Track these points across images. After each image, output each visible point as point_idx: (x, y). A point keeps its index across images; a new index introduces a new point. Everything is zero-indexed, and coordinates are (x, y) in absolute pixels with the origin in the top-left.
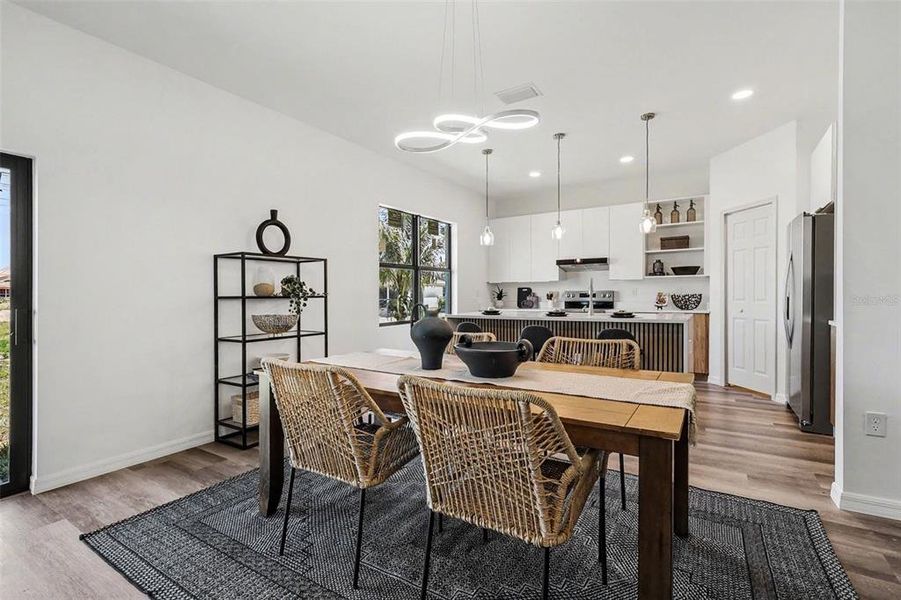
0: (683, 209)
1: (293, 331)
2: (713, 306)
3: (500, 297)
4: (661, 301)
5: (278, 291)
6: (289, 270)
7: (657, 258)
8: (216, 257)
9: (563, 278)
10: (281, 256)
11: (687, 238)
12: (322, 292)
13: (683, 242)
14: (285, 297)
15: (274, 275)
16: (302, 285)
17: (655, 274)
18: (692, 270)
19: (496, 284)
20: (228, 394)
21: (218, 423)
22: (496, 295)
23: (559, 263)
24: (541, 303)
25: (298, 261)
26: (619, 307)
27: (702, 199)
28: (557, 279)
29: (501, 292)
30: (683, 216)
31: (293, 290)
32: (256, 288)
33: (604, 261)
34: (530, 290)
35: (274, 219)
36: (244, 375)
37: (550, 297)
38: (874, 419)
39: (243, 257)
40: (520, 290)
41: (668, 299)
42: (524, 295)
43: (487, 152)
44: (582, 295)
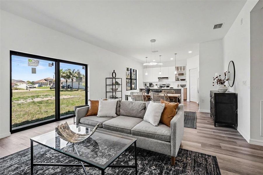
2: (187, 87)
4: (178, 86)
7: (178, 77)
8: (106, 78)
9: (159, 81)
10: (115, 78)
11: (183, 74)
12: (121, 84)
13: (182, 74)
16: (118, 83)
17: (177, 80)
18: (184, 80)
19: (145, 82)
23: (158, 78)
24: (154, 86)
25: (117, 79)
26: (170, 87)
27: (186, 66)
28: (158, 81)
29: (146, 84)
30: (182, 69)
33: (167, 78)
34: (152, 83)
37: (156, 85)
38: (203, 100)
40: (150, 83)
41: (180, 85)
42: (151, 84)
43: (146, 57)
44: (163, 85)
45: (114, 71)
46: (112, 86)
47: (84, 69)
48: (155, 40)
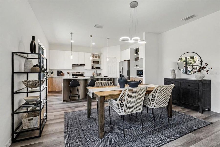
0: (97, 56)
3: (52, 73)
4: (93, 74)
7: (93, 65)
11: (98, 62)
17: (93, 68)
18: (99, 68)
19: (51, 69)
27: (100, 55)
28: (72, 69)
33: (84, 65)
34: (61, 71)
37: (68, 73)
40: (58, 71)
44: (76, 73)
45: (33, 38)
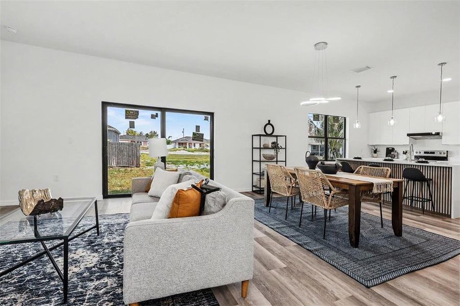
1: (275, 159)
3: (375, 152)
5: (270, 146)
6: (274, 140)
8: (253, 136)
9: (412, 143)
10: (271, 135)
12: (284, 147)
14: (272, 148)
15: (269, 141)
16: (278, 144)
20: (256, 178)
21: (253, 186)
22: (373, 151)
23: (409, 135)
24: (400, 156)
25: (277, 136)
29: (376, 150)
31: (275, 146)
32: (263, 145)
34: (393, 149)
35: (269, 123)
36: (260, 173)
37: (405, 153)
39: (260, 135)
42: (390, 151)
43: (358, 87)
44: (426, 152)
45: (269, 121)
46: (259, 150)
47: (207, 120)
48: (326, 43)
